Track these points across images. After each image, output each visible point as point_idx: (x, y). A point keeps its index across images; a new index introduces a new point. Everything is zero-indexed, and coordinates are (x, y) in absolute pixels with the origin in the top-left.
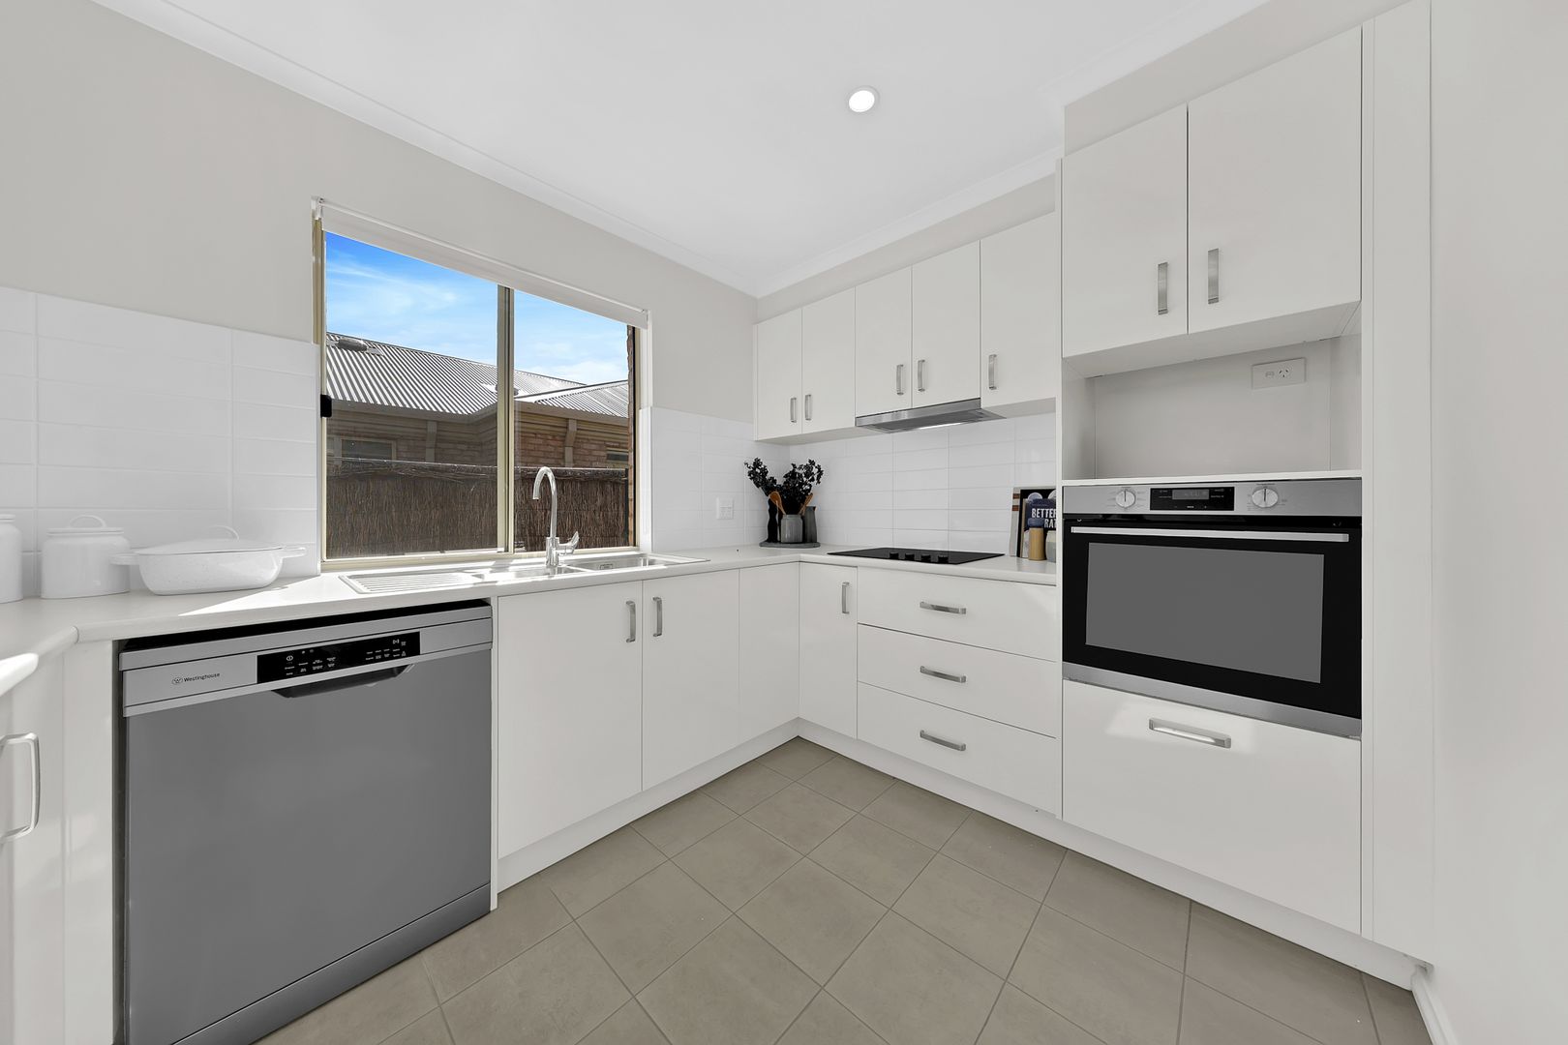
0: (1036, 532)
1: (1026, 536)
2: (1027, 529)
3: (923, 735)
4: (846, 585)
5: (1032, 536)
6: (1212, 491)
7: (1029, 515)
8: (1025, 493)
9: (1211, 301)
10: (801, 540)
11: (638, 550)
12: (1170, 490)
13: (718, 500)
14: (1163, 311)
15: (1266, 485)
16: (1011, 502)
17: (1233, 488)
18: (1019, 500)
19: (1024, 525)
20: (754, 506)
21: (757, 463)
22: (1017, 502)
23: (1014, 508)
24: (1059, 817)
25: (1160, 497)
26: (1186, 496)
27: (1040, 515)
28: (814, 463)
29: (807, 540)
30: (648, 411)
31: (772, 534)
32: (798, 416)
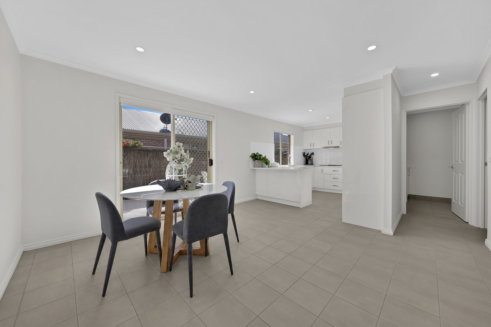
3: (334, 186)
4: (322, 169)
13: (299, 158)
20: (302, 159)
21: (304, 153)
28: (313, 153)
29: (312, 164)
30: (293, 146)
31: (307, 163)
32: (312, 146)
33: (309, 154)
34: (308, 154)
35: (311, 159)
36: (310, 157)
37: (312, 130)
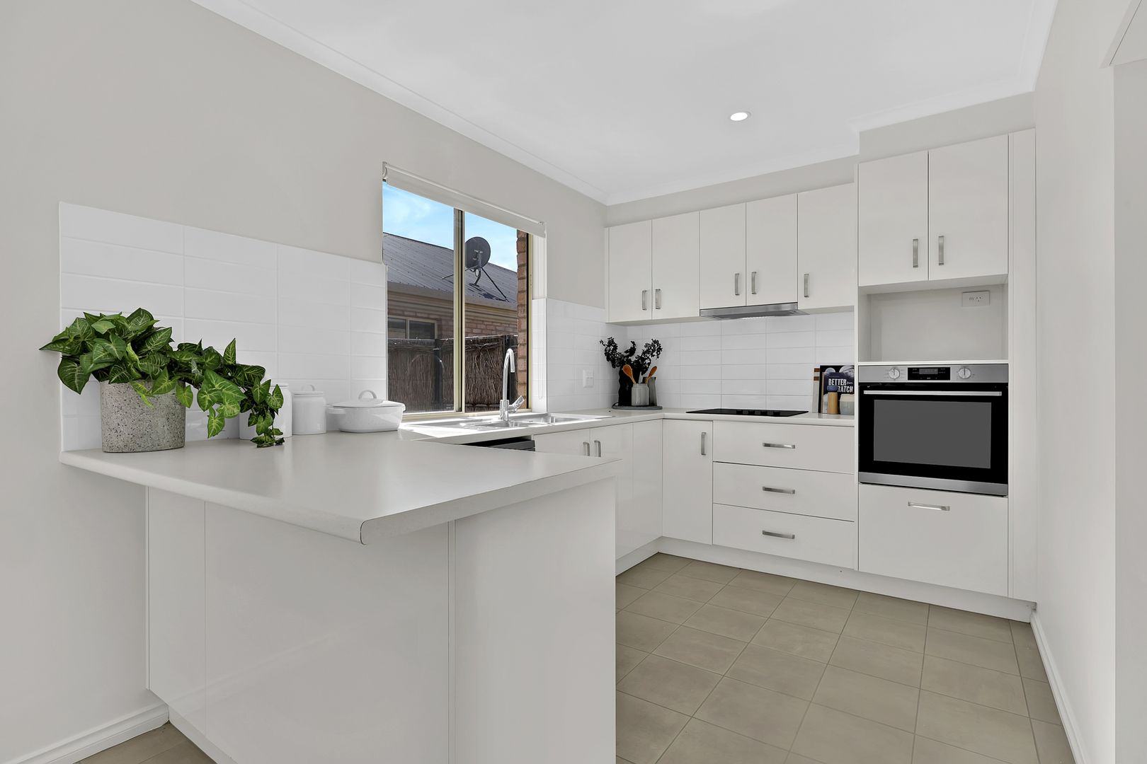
0: (833, 395)
1: (825, 398)
2: (826, 392)
3: (765, 533)
5: (829, 398)
6: (939, 369)
7: (826, 384)
8: (823, 368)
9: (940, 264)
10: (648, 404)
11: (531, 412)
12: (918, 369)
13: (584, 371)
14: (916, 266)
15: (965, 367)
16: (813, 374)
17: (949, 368)
18: (819, 373)
19: (824, 390)
20: (603, 378)
21: (611, 342)
22: (818, 374)
23: (816, 378)
24: (857, 570)
25: (913, 373)
26: (926, 372)
27: (834, 383)
28: (656, 342)
29: (652, 404)
30: (543, 301)
31: (624, 399)
32: (648, 306)
33: (639, 352)
34: (632, 351)
35: (647, 374)
36: (640, 367)
37: (652, 218)
